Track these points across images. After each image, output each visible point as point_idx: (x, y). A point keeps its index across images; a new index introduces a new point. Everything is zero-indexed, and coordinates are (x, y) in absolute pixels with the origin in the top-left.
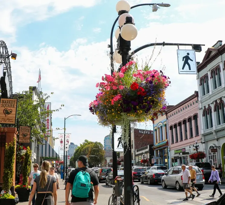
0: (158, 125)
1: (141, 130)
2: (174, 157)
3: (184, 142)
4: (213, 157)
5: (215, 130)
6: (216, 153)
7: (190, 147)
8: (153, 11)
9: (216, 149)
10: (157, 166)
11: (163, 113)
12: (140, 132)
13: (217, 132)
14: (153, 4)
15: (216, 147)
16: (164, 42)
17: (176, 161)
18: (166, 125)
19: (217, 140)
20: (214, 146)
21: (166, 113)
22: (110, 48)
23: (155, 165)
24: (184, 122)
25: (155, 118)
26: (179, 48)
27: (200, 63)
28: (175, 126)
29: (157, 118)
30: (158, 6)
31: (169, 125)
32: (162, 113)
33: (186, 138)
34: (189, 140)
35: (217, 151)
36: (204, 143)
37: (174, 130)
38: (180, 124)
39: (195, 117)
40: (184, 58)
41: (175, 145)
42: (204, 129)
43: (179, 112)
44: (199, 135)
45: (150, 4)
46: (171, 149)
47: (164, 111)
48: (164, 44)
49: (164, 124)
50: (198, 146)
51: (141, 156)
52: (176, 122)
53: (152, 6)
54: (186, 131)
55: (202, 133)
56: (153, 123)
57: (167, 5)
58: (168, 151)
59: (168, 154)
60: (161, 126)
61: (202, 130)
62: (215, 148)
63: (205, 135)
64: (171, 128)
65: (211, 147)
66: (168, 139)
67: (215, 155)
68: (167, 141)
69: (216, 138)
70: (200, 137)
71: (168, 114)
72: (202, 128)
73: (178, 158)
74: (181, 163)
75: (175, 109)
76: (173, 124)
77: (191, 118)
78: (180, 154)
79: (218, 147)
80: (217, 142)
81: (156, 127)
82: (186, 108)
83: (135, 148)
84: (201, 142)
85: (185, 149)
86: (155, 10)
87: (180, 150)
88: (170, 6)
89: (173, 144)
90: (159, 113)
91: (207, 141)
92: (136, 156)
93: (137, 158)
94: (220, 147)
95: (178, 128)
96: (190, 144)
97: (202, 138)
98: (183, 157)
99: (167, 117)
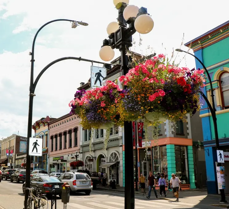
0: (40, 134)
1: (22, 137)
2: (53, 163)
3: (63, 151)
4: (89, 166)
5: (93, 142)
6: (92, 162)
7: (68, 156)
8: (73, 27)
9: (93, 159)
10: (39, 170)
11: (46, 124)
12: (21, 139)
13: (94, 144)
14: (73, 21)
15: (93, 157)
16: (80, 57)
17: (54, 167)
18: (47, 135)
19: (94, 151)
20: (91, 156)
21: (48, 124)
22: (31, 56)
23: (37, 170)
24: (65, 133)
25: (38, 128)
26: (92, 65)
27: (85, 84)
28: (56, 136)
29: (39, 128)
30: (77, 23)
31: (50, 135)
32: (44, 124)
33: (65, 148)
34: (68, 150)
35: (93, 161)
36: (82, 153)
37: (54, 139)
38: (60, 135)
39: (76, 130)
40: (96, 74)
41: (54, 152)
42: (82, 141)
43: (61, 124)
44: (77, 146)
45: (70, 21)
46: (50, 156)
47: (47, 122)
48: (80, 59)
49: (46, 133)
50: (78, 155)
51: (20, 160)
52: (57, 133)
53: (72, 22)
54: (66, 141)
55: (81, 144)
56: (35, 132)
57: (85, 24)
58: (47, 158)
59: (47, 160)
60: (42, 135)
61: (81, 142)
62: (91, 158)
63: (83, 146)
64: (52, 138)
65: (87, 157)
66: (48, 147)
67: (91, 165)
68: (46, 149)
69: (93, 149)
70: (78, 147)
71: (50, 126)
72: (81, 140)
73: (56, 164)
74: (58, 168)
75: (57, 121)
76: (54, 134)
77: (71, 130)
78: (58, 161)
79: (94, 157)
80: (94, 153)
81: (37, 135)
82: (68, 121)
83: (16, 153)
84: (79, 152)
85: (63, 157)
86: (74, 26)
87: (58, 157)
88: (88, 25)
89: (53, 152)
90: (42, 124)
91: (84, 152)
92: (16, 159)
93: (17, 161)
94: (96, 157)
95: (58, 138)
96: (68, 153)
97: (80, 149)
98: (61, 164)
99: (49, 128)
